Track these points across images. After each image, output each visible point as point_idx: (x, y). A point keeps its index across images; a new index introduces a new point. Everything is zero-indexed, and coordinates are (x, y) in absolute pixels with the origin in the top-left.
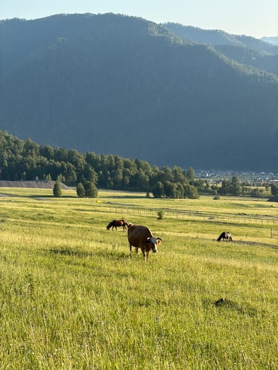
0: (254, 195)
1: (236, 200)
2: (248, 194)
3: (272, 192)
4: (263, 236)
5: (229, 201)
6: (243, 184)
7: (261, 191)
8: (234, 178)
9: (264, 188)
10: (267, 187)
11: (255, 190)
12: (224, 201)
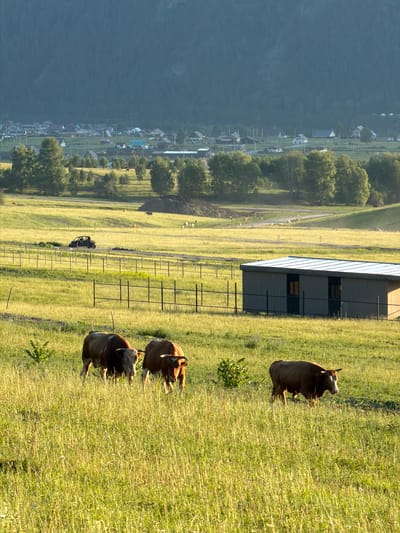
0: (103, 191)
1: (50, 207)
2: (84, 189)
3: (153, 185)
4: (75, 301)
5: (27, 210)
6: (74, 162)
7: (124, 180)
8: (46, 144)
9: (132, 172)
10: (139, 170)
11: (107, 178)
12: (15, 208)
